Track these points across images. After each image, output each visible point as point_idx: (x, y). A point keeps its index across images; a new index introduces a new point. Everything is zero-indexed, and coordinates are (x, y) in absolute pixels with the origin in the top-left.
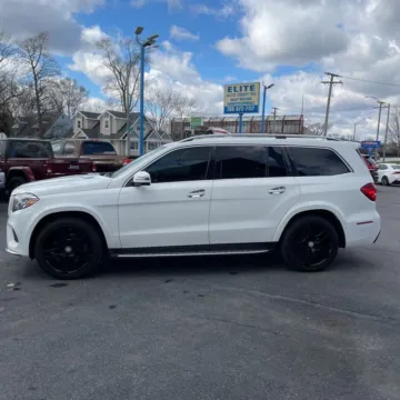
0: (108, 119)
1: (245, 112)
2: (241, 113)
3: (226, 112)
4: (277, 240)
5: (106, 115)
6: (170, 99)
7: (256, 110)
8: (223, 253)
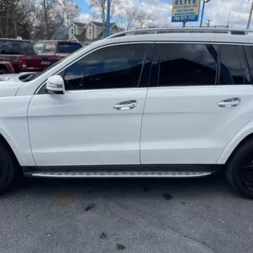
0: (91, 28)
1: (188, 20)
2: (184, 21)
3: (173, 20)
4: (224, 162)
5: (90, 24)
6: (134, 14)
7: (196, 19)
8: (156, 176)
